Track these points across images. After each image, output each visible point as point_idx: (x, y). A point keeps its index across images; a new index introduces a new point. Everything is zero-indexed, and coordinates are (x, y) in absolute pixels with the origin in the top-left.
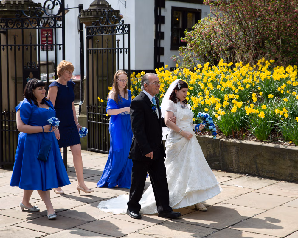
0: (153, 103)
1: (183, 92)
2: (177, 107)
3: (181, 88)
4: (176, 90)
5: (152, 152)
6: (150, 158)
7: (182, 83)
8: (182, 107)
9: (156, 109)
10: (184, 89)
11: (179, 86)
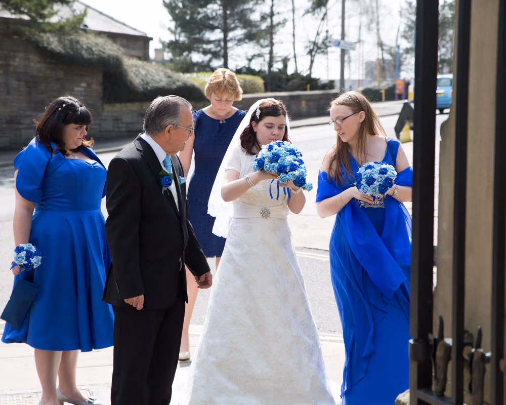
0: (164, 168)
1: (267, 127)
4: (253, 123)
5: (142, 297)
6: (136, 308)
9: (170, 184)
11: (258, 113)
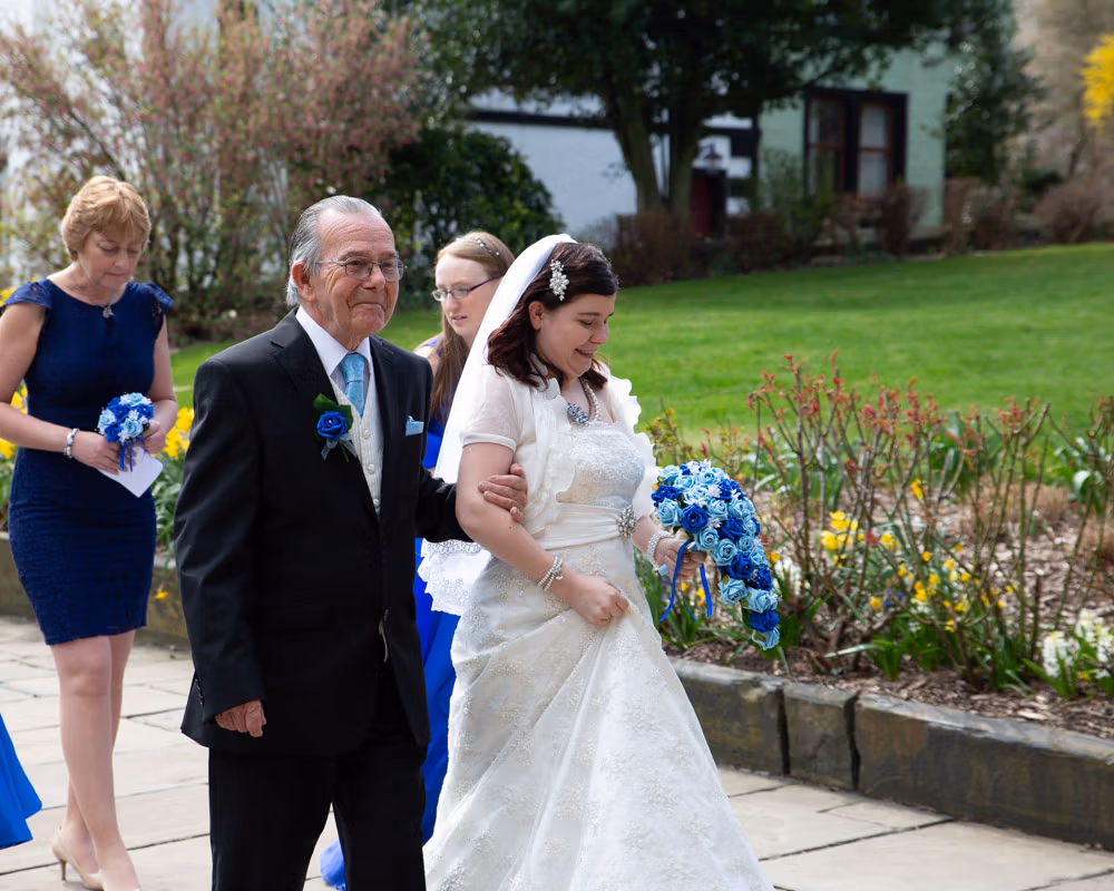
1: (584, 323)
2: (538, 414)
3: (571, 293)
4: (534, 306)
7: (579, 263)
8: (572, 416)
10: (587, 303)
11: (559, 283)
